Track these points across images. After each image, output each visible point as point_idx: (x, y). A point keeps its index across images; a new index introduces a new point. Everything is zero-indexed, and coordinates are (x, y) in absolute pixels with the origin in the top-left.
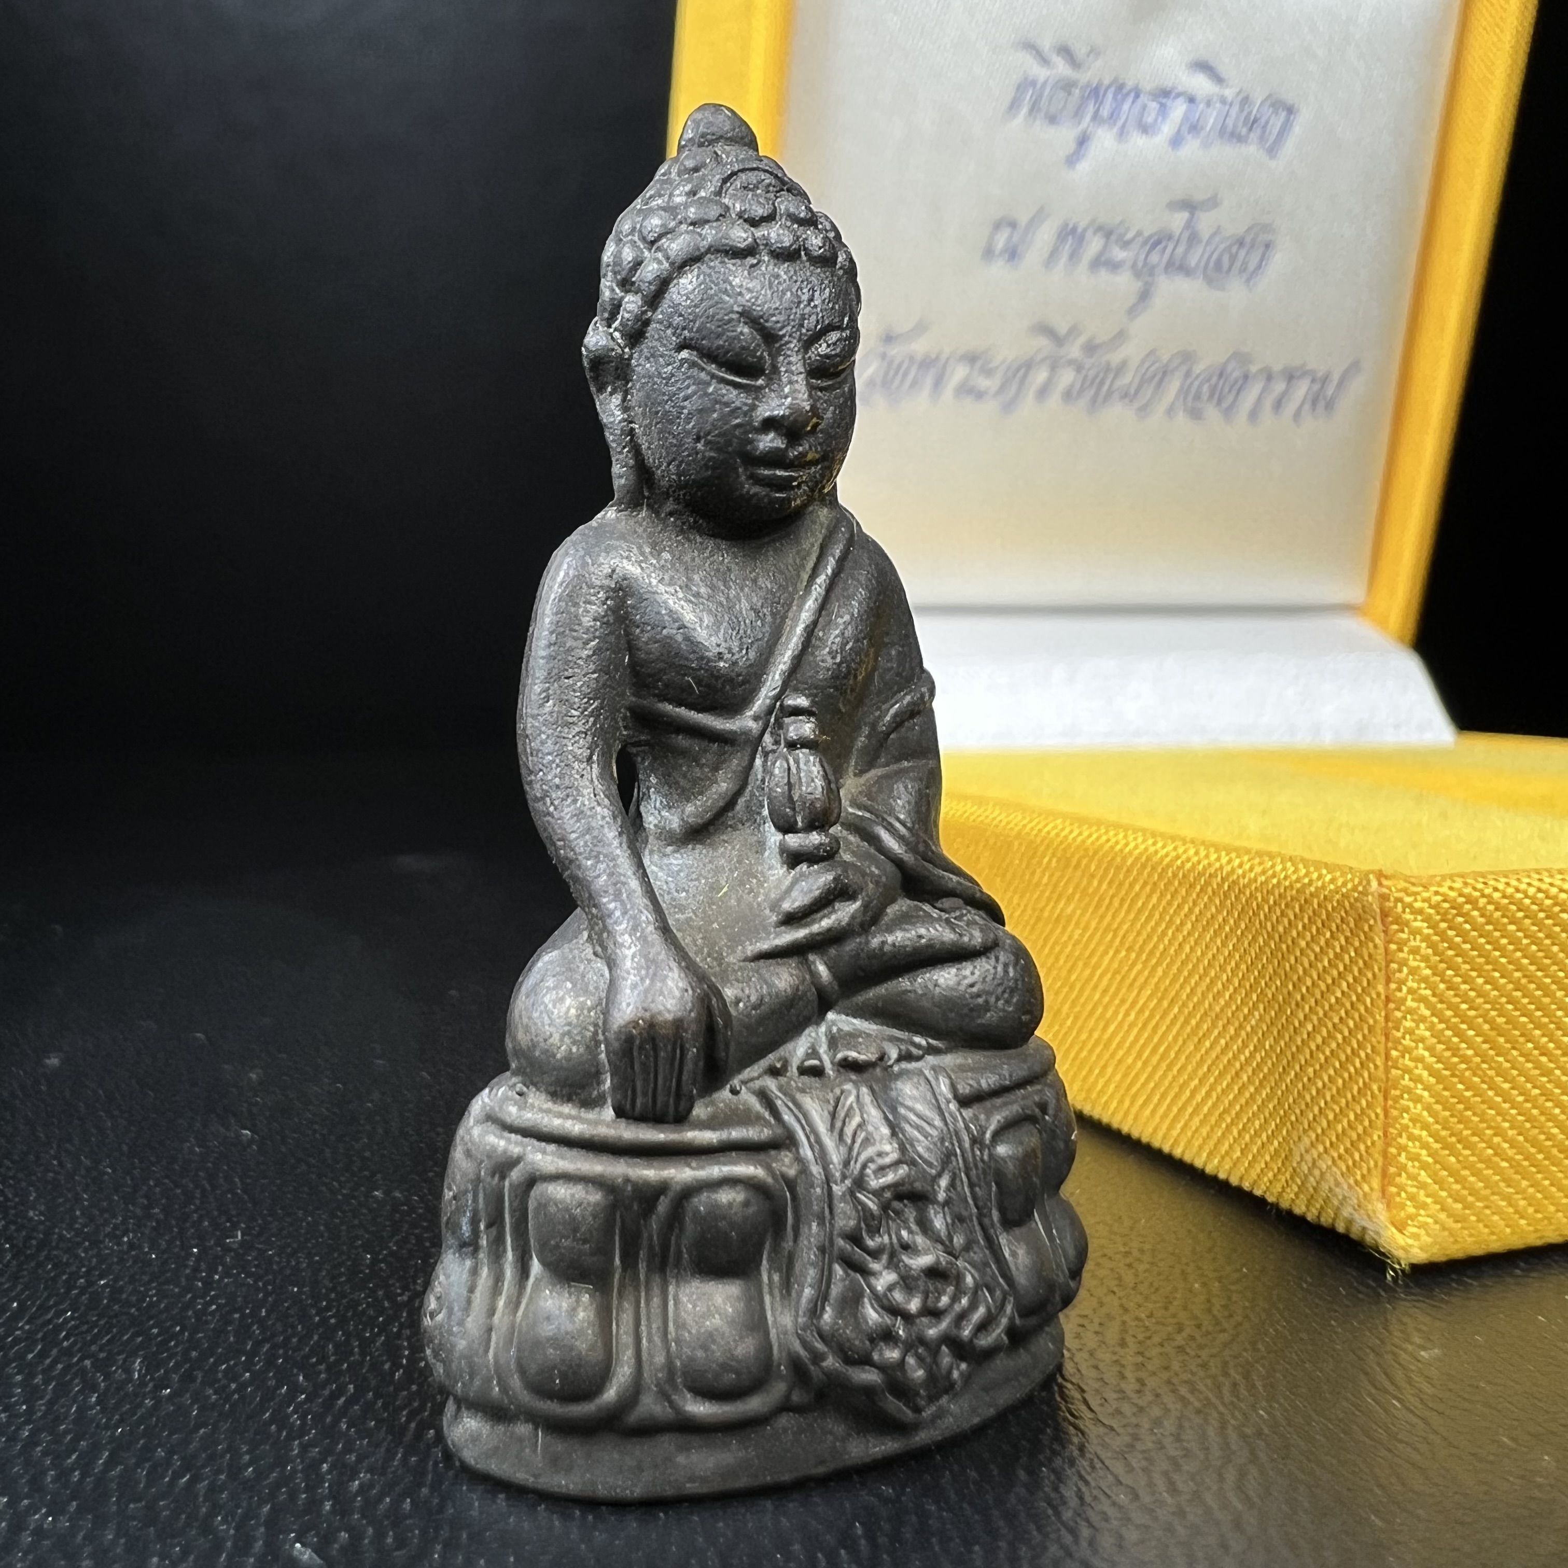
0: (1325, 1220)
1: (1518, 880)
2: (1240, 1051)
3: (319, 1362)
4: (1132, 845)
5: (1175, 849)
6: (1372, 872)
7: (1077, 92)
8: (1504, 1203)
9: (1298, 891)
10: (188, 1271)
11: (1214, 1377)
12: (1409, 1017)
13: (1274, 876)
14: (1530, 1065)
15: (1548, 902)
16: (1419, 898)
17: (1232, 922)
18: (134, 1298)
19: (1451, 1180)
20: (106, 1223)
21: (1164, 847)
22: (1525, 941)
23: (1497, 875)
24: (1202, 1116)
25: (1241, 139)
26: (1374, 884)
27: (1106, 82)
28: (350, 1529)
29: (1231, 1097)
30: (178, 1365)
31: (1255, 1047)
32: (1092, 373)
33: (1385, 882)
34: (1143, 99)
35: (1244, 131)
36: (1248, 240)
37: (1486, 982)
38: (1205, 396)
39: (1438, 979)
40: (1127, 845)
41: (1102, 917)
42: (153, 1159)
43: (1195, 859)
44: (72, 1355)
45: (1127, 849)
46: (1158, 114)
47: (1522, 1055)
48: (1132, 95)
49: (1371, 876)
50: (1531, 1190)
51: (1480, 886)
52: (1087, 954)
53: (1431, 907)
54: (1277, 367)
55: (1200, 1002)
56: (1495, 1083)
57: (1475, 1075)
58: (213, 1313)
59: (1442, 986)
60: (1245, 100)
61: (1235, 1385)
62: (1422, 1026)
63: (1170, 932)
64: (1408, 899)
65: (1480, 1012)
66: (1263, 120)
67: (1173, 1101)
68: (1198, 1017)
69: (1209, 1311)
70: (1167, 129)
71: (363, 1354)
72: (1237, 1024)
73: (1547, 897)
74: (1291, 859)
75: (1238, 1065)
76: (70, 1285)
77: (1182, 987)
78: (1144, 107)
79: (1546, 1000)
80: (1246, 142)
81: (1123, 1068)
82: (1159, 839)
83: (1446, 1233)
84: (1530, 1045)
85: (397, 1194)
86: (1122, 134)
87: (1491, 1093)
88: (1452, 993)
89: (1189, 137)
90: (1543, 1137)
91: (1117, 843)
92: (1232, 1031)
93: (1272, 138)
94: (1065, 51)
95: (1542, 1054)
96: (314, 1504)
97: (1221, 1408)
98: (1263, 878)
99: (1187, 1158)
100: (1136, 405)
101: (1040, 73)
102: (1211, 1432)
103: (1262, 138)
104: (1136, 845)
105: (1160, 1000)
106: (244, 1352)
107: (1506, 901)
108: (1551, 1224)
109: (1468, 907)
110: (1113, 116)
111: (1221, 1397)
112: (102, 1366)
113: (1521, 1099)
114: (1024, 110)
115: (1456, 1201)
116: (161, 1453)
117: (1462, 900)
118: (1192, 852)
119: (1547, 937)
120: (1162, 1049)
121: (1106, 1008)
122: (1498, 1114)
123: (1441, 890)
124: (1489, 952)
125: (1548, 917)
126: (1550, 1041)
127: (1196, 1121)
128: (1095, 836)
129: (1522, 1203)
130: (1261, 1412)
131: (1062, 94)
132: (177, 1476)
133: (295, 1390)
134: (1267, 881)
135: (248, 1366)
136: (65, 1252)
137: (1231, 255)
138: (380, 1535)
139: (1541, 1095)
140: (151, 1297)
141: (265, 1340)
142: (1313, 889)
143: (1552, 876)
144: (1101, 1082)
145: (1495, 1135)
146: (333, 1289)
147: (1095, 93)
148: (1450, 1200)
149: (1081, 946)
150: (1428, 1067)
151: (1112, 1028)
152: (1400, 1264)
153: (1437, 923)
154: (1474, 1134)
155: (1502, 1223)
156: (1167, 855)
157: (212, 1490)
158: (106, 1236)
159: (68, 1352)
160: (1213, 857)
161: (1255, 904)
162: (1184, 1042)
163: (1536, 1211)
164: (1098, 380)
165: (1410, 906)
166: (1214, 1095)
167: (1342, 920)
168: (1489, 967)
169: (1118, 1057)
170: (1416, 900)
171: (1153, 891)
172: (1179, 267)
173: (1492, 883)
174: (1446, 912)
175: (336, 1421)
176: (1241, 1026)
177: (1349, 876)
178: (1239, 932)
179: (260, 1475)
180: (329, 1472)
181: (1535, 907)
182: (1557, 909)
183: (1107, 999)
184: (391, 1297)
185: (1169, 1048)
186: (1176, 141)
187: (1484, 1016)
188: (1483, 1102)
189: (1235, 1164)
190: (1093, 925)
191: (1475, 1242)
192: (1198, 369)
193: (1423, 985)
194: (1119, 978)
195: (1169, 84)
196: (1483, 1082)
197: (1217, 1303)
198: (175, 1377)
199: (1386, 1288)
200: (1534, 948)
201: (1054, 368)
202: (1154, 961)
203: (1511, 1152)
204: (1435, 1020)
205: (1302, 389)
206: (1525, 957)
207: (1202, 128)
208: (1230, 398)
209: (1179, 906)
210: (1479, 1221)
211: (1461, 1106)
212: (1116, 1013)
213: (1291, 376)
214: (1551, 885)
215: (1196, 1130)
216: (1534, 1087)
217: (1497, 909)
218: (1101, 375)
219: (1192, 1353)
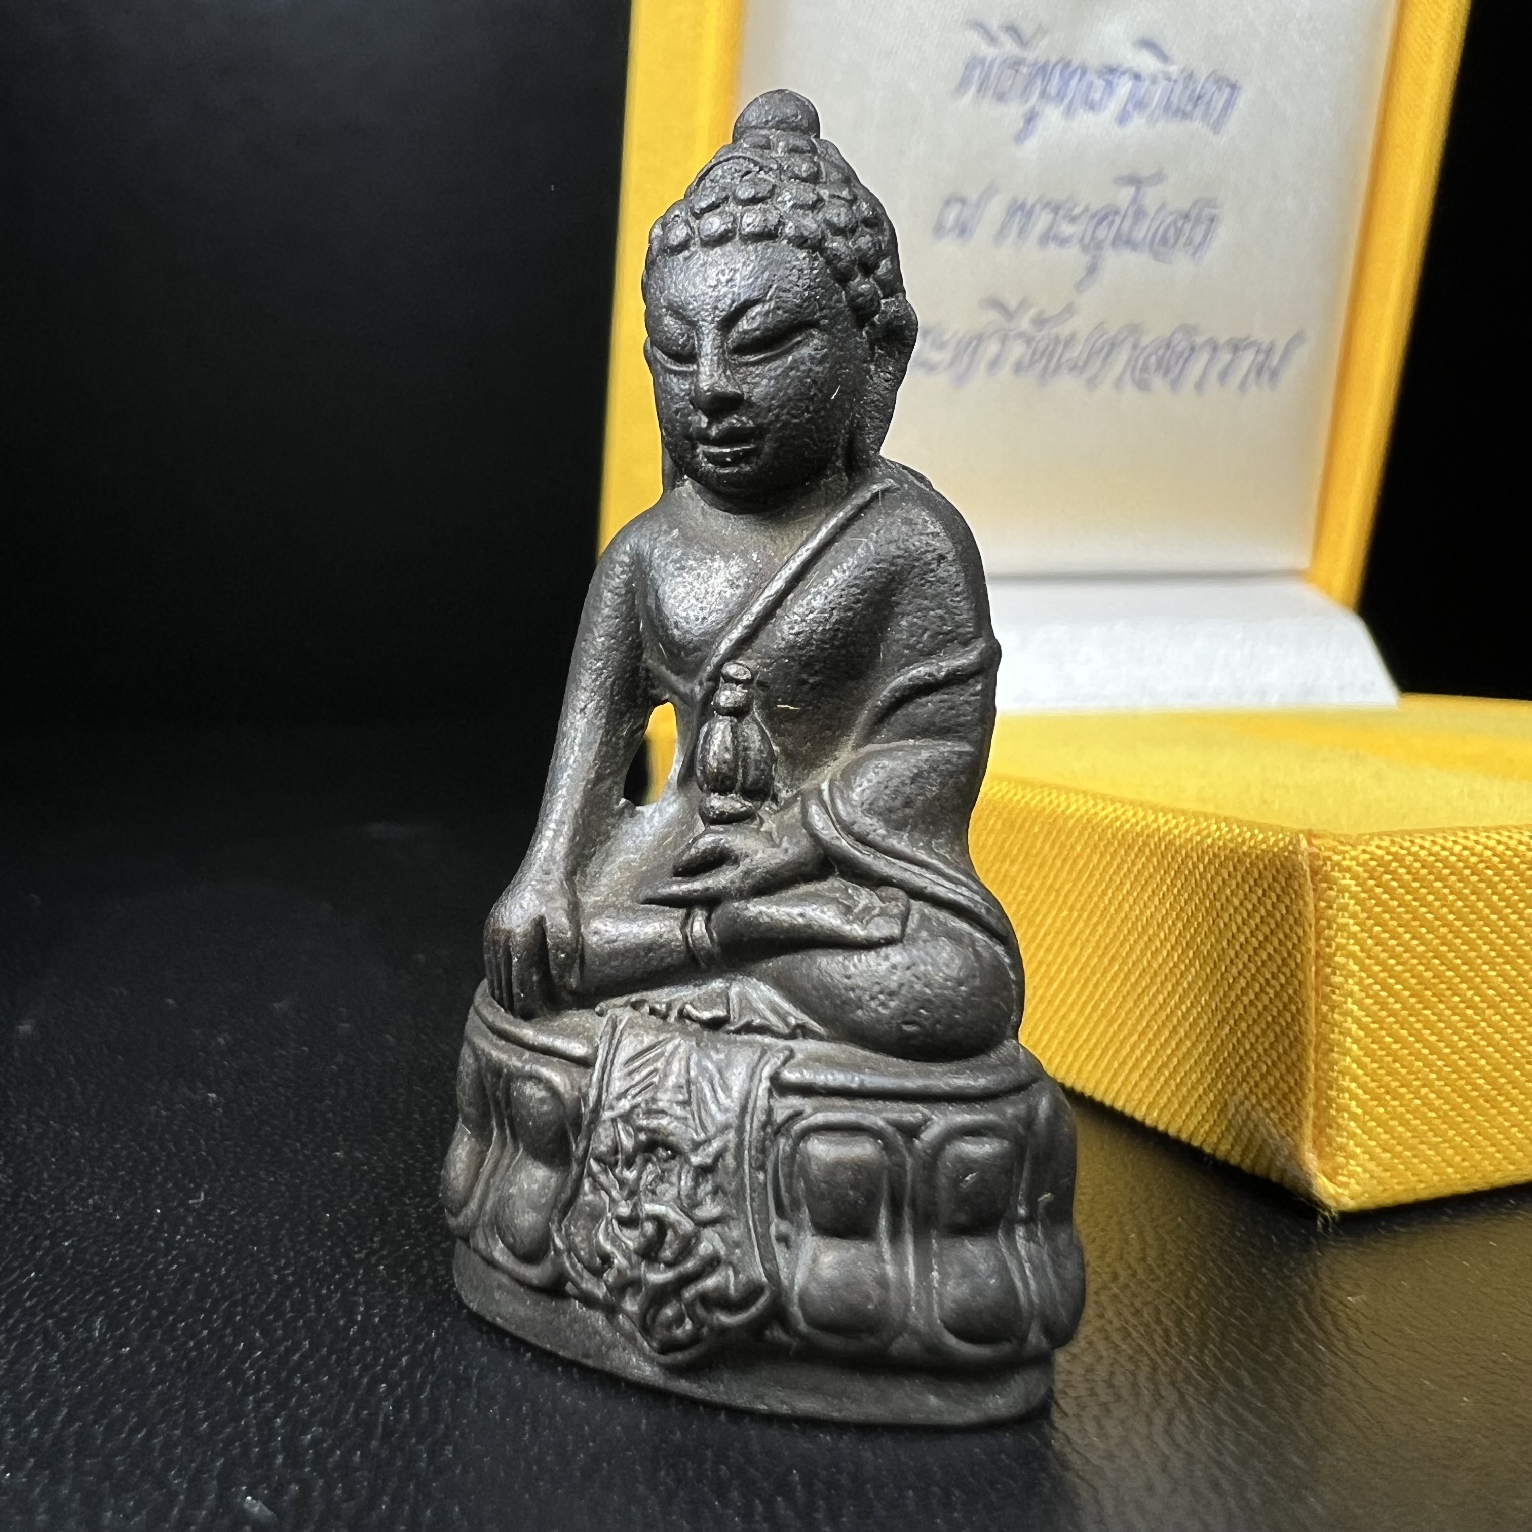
0: (1259, 1170)
1: (1445, 838)
2: (1177, 1006)
3: (275, 1320)
4: (1074, 807)
5: (1115, 810)
6: (1302, 832)
7: (1024, 70)
8: (1431, 1152)
9: (1231, 850)
10: (151, 1231)
11: (1147, 1326)
12: (1338, 972)
13: (1209, 836)
14: (1456, 1018)
15: (1474, 859)
16: (1347, 856)
17: (1169, 881)
18: (97, 1259)
19: (1380, 1130)
20: (72, 1186)
21: (1104, 809)
22: (1451, 897)
23: (1423, 833)
24: (1141, 1071)
25: (1186, 115)
26: (1304, 844)
27: (1053, 60)
28: (299, 1481)
29: (1169, 1051)
30: (138, 1324)
31: (1192, 1003)
32: (1041, 346)
33: (1315, 842)
34: (1090, 76)
35: (1189, 108)
36: (1193, 215)
37: (1413, 938)
38: (1153, 367)
39: (1366, 935)
40: (1068, 807)
41: (1045, 878)
42: (121, 1123)
43: (1134, 820)
44: (34, 1315)
45: (1069, 811)
46: (1103, 93)
47: (1448, 1008)
48: (1079, 72)
49: (1301, 836)
50: (1458, 1139)
51: (1407, 844)
52: (1031, 913)
53: (1359, 865)
54: (1223, 339)
55: (1139, 960)
56: (1422, 1035)
57: (1402, 1028)
58: (174, 1272)
59: (1370, 942)
60: (1190, 77)
61: (1166, 1331)
62: (1350, 981)
63: (1110, 892)
64: (1336, 858)
65: (1409, 967)
66: (1209, 95)
67: (1114, 1057)
68: (1137, 974)
69: (1144, 1259)
70: (1114, 106)
71: (319, 1310)
72: (1174, 980)
73: (1473, 854)
74: (1226, 819)
75: (1175, 1020)
76: (34, 1247)
77: (1121, 945)
78: (1090, 85)
79: (1473, 954)
80: (1191, 118)
81: (1066, 1024)
82: (1100, 801)
83: (1375, 1182)
84: (1456, 999)
85: (358, 1154)
86: (1069, 113)
87: (1418, 1045)
88: (1379, 948)
89: (1136, 114)
90: (1469, 1087)
91: (1059, 805)
92: (1170, 988)
93: (1216, 114)
94: (1012, 30)
95: (1468, 1007)
96: (267, 1456)
97: (1153, 1355)
98: (1198, 838)
99: (1128, 1111)
100: (1087, 375)
101: (988, 51)
102: (1142, 1379)
103: (1206, 115)
104: (1077, 806)
105: (1101, 958)
106: (203, 1310)
107: (1432, 858)
108: (1477, 1171)
109: (1394, 864)
110: (1060, 95)
111: (1153, 1344)
112: (65, 1325)
113: (1448, 1051)
114: (973, 89)
115: (1385, 1150)
116: (118, 1409)
117: (1389, 857)
118: (1130, 813)
119: (1473, 893)
120: (1103, 1006)
121: (1049, 966)
122: (1425, 1066)
123: (1369, 849)
124: (1416, 908)
125: (1473, 874)
126: (1476, 995)
127: (1136, 1076)
128: (1038, 798)
129: (1450, 1152)
130: (1191, 1358)
131: (1010, 72)
132: (134, 1431)
133: (251, 1346)
134: (1202, 841)
135: (207, 1323)
136: (32, 1215)
137: (1176, 229)
138: (330, 1487)
139: (1468, 1046)
140: (114, 1257)
141: (224, 1299)
142: (1245, 848)
143: (1477, 834)
144: (1046, 1037)
145: (1424, 1086)
146: (292, 1248)
147: (1043, 70)
148: (1378, 1150)
149: (1026, 905)
150: (1357, 1021)
151: (1055, 985)
152: (1330, 1212)
153: (1365, 881)
154: (1402, 1086)
155: (1430, 1172)
156: (1107, 817)
157: (169, 1445)
158: (73, 1198)
159: (32, 1312)
160: (1151, 818)
161: (1190, 864)
162: (1124, 998)
163: (1463, 1160)
164: (1047, 353)
165: (1338, 864)
166: (1153, 1049)
167: (1274, 879)
168: (1416, 923)
169: (1061, 1013)
170: (1344, 859)
171: (1093, 851)
172: (1125, 241)
173: (1418, 841)
174: (1374, 869)
175: (290, 1378)
176: (1178, 983)
177: (1281, 836)
178: (1176, 891)
179: (215, 1429)
180: (283, 1426)
181: (1461, 864)
182: (1481, 866)
183: (1050, 957)
184: (348, 1255)
185: (1110, 1003)
186: (1122, 118)
187: (1411, 970)
188: (1410, 1054)
189: (1173, 1116)
190: (1037, 885)
191: (1405, 1190)
192: (1146, 341)
193: (1352, 941)
194: (1061, 937)
195: (1113, 61)
196: (1411, 1035)
197: (1152, 1254)
198: (135, 1335)
199: (1317, 1236)
200: (1460, 904)
201: (1004, 340)
202: (1095, 919)
203: (1437, 1103)
204: (1364, 975)
205: (1248, 358)
206: (1451, 912)
207: (1147, 106)
208: (1178, 369)
209: (1118, 866)
210: (1407, 1169)
211: (1390, 1059)
212: (1059, 971)
213: (1236, 347)
214: (1477, 842)
215: (1136, 1084)
216: (1461, 1039)
217: (1423, 867)
218: (1051, 348)
219: (1126, 1301)
